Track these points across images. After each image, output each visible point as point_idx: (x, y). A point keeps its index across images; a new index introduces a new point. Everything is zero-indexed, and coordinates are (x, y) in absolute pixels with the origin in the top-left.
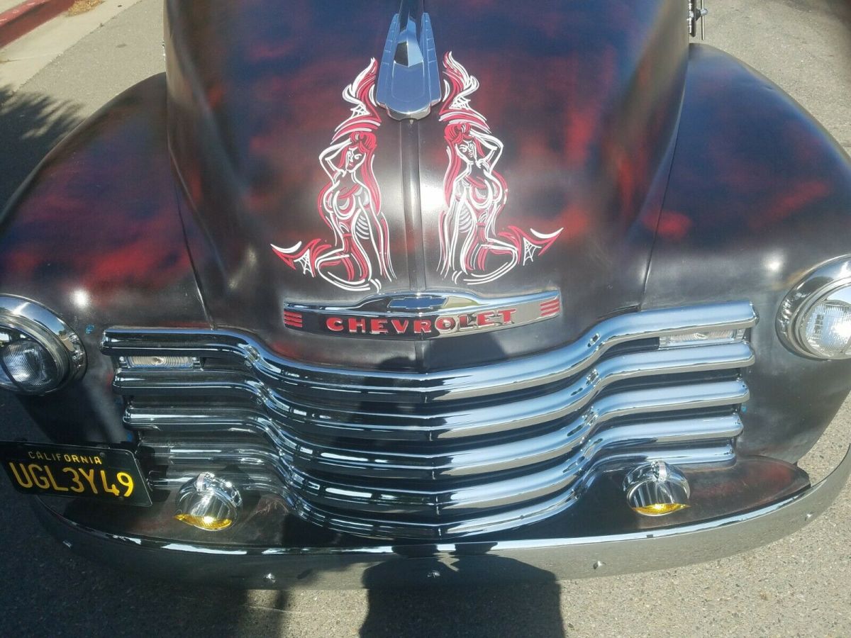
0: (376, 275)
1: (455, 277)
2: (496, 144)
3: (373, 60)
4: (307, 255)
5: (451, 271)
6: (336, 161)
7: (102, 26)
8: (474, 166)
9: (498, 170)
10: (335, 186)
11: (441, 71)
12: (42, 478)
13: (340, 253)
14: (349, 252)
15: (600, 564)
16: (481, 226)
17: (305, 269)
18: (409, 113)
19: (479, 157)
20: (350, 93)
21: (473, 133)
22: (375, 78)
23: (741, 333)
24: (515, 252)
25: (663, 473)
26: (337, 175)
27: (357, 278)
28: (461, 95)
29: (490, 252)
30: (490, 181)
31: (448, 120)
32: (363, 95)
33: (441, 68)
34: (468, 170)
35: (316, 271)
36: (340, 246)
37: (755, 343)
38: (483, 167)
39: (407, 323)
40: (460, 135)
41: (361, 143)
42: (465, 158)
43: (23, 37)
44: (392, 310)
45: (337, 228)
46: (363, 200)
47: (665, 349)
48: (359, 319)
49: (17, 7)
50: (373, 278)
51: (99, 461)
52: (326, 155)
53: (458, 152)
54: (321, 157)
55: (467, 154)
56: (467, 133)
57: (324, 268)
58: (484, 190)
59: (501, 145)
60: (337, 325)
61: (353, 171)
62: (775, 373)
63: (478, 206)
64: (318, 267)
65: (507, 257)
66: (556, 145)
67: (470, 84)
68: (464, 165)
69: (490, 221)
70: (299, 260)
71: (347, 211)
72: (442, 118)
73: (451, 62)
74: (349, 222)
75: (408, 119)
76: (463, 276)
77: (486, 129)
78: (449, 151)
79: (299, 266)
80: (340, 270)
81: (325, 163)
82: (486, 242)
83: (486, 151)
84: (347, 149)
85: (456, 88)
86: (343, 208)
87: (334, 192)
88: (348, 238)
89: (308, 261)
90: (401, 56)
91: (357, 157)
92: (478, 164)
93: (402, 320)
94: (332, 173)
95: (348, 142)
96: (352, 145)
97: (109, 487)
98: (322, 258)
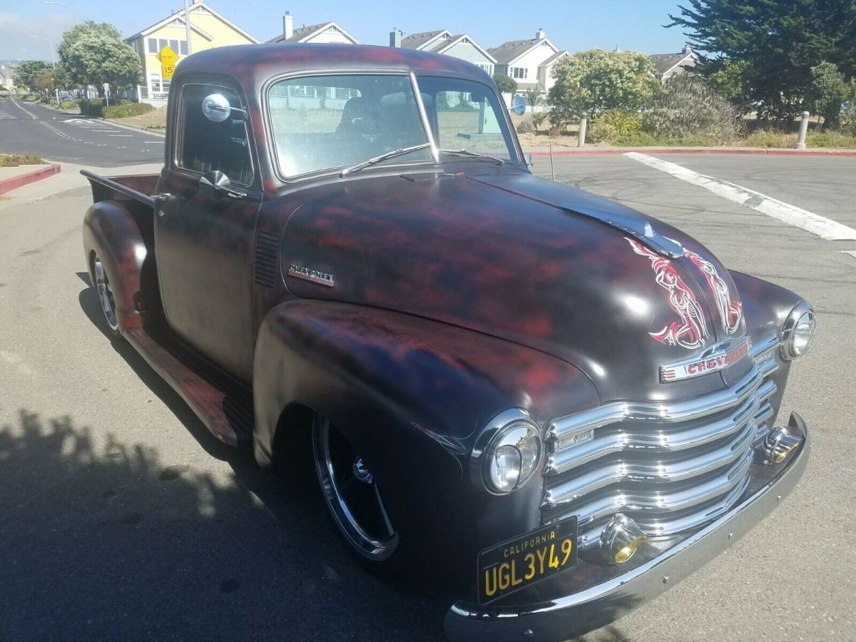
0: (702, 336)
1: (727, 331)
2: (711, 265)
3: (626, 238)
4: (671, 334)
5: (726, 327)
6: (664, 281)
9: (719, 275)
10: (672, 294)
12: (506, 577)
13: (686, 328)
14: (689, 326)
17: (671, 342)
20: (638, 251)
21: (700, 261)
22: (640, 244)
26: (670, 288)
27: (694, 341)
29: (732, 315)
30: (721, 281)
32: (645, 251)
35: (676, 342)
36: (685, 324)
38: (715, 275)
41: (669, 271)
45: (681, 314)
46: (686, 298)
48: (703, 363)
50: (701, 339)
51: (554, 536)
52: (659, 279)
54: (657, 281)
57: (680, 339)
58: (721, 285)
61: (676, 284)
63: (723, 292)
64: (677, 339)
68: (710, 275)
69: (728, 299)
70: (667, 338)
71: (683, 304)
72: (686, 256)
74: (686, 310)
76: (729, 329)
77: (702, 259)
78: (701, 269)
79: (667, 341)
80: (687, 338)
81: (662, 284)
82: (731, 310)
83: (710, 268)
84: (665, 275)
86: (681, 303)
87: (673, 296)
88: (687, 318)
89: (671, 337)
92: (713, 273)
94: (667, 287)
95: (663, 272)
96: (666, 272)
97: (553, 561)
98: (679, 333)
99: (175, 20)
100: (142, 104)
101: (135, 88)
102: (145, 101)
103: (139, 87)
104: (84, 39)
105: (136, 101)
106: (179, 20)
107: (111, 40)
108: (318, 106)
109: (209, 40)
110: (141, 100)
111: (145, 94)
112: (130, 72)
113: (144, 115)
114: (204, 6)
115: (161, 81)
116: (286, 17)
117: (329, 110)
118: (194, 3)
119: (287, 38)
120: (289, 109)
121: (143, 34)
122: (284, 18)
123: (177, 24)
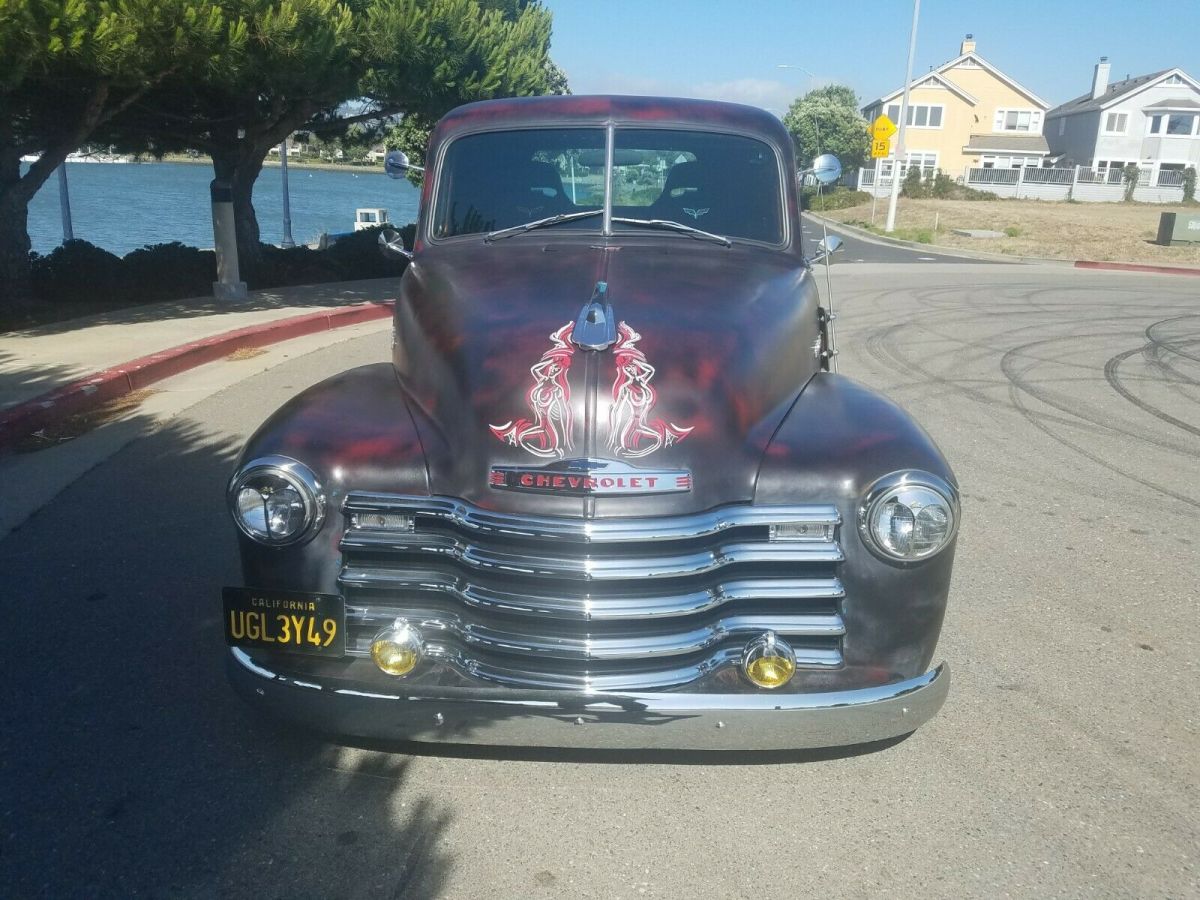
0: (561, 445)
1: (616, 451)
2: (650, 369)
3: (571, 322)
4: (514, 431)
5: (614, 446)
6: (542, 372)
7: (266, 370)
8: (635, 379)
9: (651, 383)
10: (539, 386)
11: (617, 330)
12: (255, 627)
13: (538, 429)
14: (544, 429)
15: (721, 724)
16: (637, 416)
17: (511, 441)
18: (593, 346)
19: (638, 374)
20: (555, 336)
21: (635, 361)
22: (573, 330)
23: (831, 532)
24: (659, 437)
25: (772, 640)
26: (541, 380)
27: (547, 447)
28: (628, 342)
29: (642, 435)
30: (645, 390)
31: (618, 354)
32: (563, 337)
33: (617, 328)
34: (630, 382)
35: (518, 442)
36: (538, 424)
37: (844, 544)
38: (640, 381)
39: (579, 479)
40: (627, 362)
41: (560, 362)
42: (628, 374)
43: (181, 374)
44: (571, 470)
45: (538, 412)
46: (558, 394)
47: (774, 542)
48: (545, 475)
49: (180, 347)
50: (559, 448)
51: (313, 608)
52: (535, 368)
53: (625, 371)
54: (532, 369)
55: (630, 372)
56: (631, 361)
57: (525, 441)
58: (640, 395)
59: (654, 370)
60: (529, 480)
61: (554, 377)
62: (864, 576)
63: (635, 403)
64: (520, 439)
65: (653, 440)
66: (691, 374)
67: (635, 337)
68: (627, 379)
69: (643, 414)
70: (507, 434)
71: (547, 401)
72: (615, 352)
73: (623, 325)
74: (546, 408)
75: (592, 350)
76: (622, 450)
77: (644, 360)
78: (618, 370)
79: (507, 438)
80: (537, 442)
81: (535, 373)
82: (640, 428)
83: (643, 372)
84: (550, 365)
85: (626, 338)
86: (543, 399)
87: (539, 389)
88: (545, 418)
89: (514, 435)
90: (591, 318)
91: (556, 369)
92: (638, 378)
93: (576, 477)
94: (538, 378)
95: (551, 361)
96: (555, 362)
97: (313, 636)
98: (523, 434)
99: (929, 79)
100: (861, 192)
101: (857, 171)
102: (866, 189)
103: (862, 170)
104: (807, 109)
105: (853, 188)
106: (935, 78)
107: (843, 110)
108: (1121, 197)
109: (972, 105)
110: (860, 187)
111: (869, 179)
112: (853, 150)
113: (857, 207)
114: (974, 57)
115: (923, 162)
116: (1100, 66)
117: (1137, 203)
118: (961, 55)
119: (1095, 97)
120: (1071, 201)
121: (884, 100)
122: (1097, 67)
123: (932, 85)
